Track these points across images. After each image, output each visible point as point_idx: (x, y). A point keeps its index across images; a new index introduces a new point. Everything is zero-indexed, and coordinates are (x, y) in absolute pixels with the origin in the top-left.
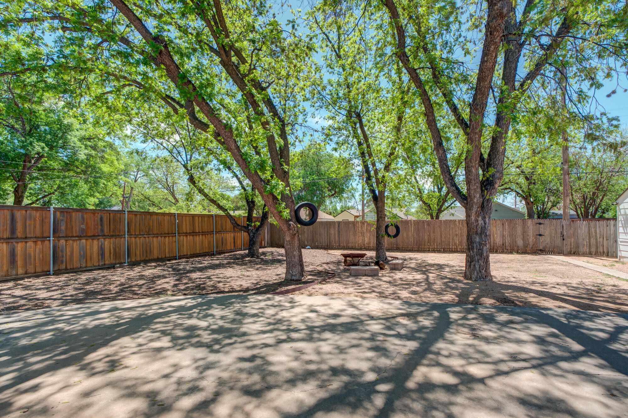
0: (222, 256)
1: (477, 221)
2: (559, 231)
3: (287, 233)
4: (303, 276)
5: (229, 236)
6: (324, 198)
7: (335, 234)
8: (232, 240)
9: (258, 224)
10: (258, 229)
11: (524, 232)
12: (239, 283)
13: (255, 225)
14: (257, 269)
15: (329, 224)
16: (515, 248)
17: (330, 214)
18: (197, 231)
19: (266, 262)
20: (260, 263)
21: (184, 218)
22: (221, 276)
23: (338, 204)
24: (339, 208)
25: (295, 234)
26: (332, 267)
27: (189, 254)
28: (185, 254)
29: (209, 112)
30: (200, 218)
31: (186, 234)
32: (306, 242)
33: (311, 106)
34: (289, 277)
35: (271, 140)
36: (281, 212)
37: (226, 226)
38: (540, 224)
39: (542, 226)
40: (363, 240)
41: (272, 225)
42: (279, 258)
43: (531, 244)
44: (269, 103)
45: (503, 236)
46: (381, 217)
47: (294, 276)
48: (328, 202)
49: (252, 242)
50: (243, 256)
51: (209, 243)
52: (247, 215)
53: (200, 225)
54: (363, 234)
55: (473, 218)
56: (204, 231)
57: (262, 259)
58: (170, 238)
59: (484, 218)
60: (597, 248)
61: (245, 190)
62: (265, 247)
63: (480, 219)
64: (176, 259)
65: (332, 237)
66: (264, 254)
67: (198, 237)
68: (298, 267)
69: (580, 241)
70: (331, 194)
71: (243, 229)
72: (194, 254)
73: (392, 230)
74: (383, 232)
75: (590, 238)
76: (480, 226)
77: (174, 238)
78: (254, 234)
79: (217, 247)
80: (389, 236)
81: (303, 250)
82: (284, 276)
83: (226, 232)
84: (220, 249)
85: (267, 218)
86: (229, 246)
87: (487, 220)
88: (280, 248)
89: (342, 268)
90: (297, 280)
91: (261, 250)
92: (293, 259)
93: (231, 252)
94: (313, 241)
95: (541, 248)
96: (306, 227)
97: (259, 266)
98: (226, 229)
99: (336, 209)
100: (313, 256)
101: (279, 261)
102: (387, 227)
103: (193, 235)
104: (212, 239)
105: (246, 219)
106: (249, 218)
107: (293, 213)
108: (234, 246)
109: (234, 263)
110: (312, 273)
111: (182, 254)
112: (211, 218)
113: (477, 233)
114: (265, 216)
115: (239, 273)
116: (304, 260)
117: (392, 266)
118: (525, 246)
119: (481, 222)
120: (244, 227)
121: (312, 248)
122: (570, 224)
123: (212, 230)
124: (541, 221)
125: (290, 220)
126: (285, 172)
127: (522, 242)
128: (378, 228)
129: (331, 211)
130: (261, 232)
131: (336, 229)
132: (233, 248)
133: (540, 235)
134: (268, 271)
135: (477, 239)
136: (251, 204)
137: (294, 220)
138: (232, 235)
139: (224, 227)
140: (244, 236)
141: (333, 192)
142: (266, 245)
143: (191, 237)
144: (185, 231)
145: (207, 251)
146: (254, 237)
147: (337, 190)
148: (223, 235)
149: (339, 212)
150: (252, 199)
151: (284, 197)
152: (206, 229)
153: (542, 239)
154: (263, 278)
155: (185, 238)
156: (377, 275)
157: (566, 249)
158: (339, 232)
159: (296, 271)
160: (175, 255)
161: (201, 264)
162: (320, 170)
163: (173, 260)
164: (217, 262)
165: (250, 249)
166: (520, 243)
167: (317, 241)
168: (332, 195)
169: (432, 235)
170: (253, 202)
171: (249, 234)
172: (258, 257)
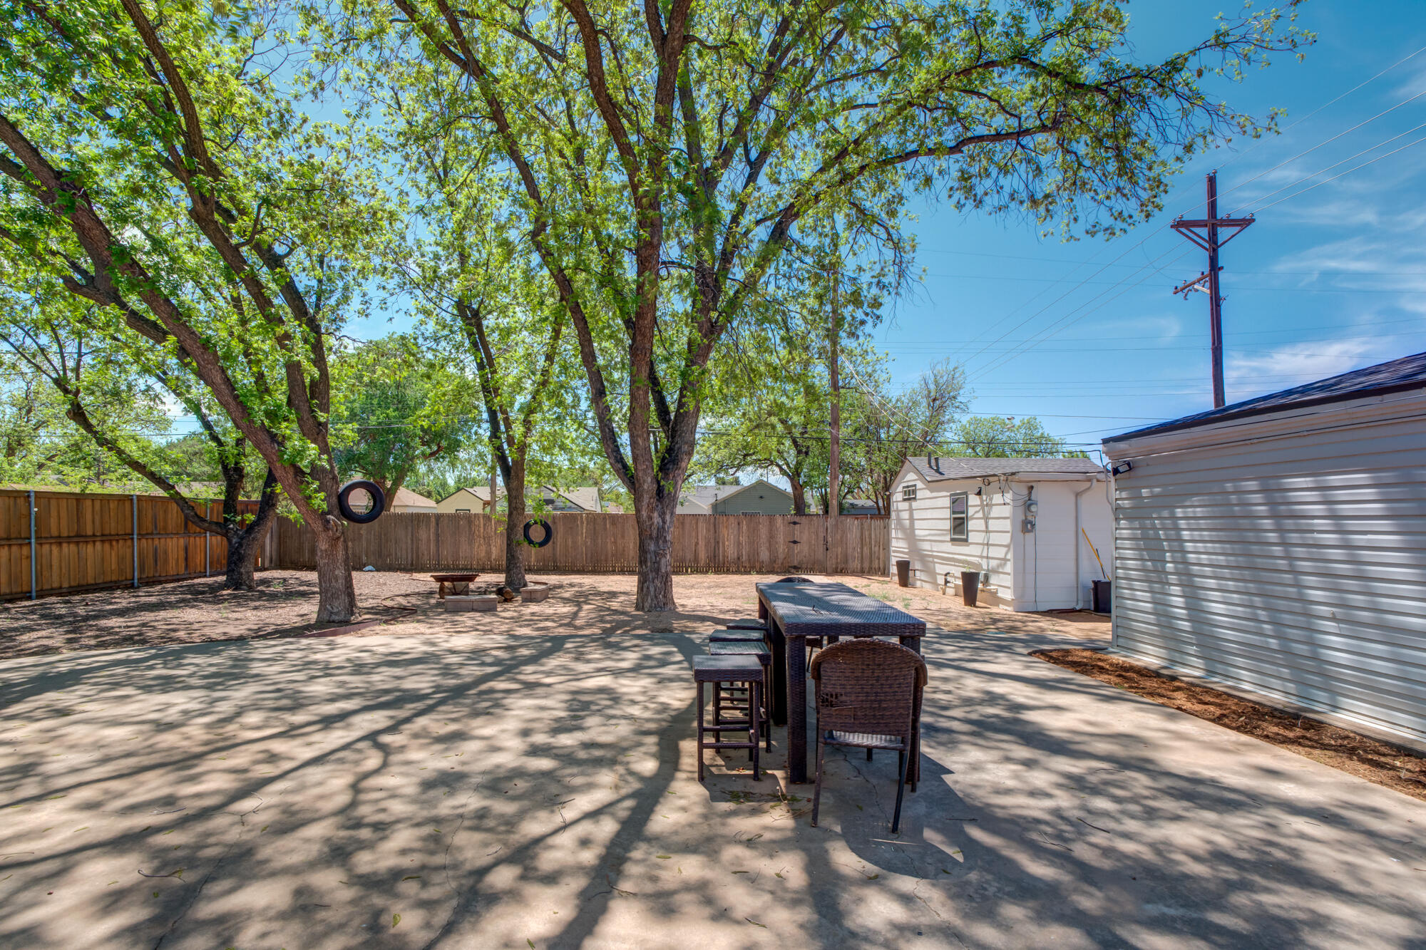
0: (159, 587)
1: (650, 518)
2: (821, 535)
3: (323, 536)
4: (352, 613)
5: (174, 546)
6: (412, 459)
7: (429, 540)
8: (182, 554)
9: (251, 517)
10: (251, 528)
11: (772, 537)
12: (220, 629)
13: (243, 520)
14: (256, 608)
15: (417, 520)
16: (757, 565)
17: (429, 495)
18: (89, 533)
19: (273, 597)
20: (259, 599)
21: (53, 502)
22: (174, 620)
23: (447, 475)
24: (451, 482)
25: (338, 538)
26: (414, 600)
27: (65, 585)
28: (56, 585)
29: (170, 316)
30: (97, 504)
31: (59, 540)
32: (364, 558)
33: (378, 288)
34: (326, 617)
35: (293, 369)
36: (310, 497)
37: (165, 520)
38: (795, 523)
39: (797, 526)
40: (489, 553)
41: (283, 521)
42: (302, 588)
43: (781, 556)
44: (290, 290)
45: (739, 544)
46: (516, 508)
47: (336, 614)
48: (422, 468)
49: (235, 558)
50: (213, 589)
51: (121, 560)
52: (222, 497)
53: (97, 518)
54: (487, 539)
55: (644, 513)
56: (107, 532)
57: (262, 592)
58: (14, 549)
59: (662, 515)
60: (871, 562)
61: (220, 444)
62: (264, 569)
63: (656, 515)
64: (30, 598)
65: (423, 547)
66: (264, 582)
67: (90, 547)
68: (344, 599)
69: (850, 551)
70: (428, 451)
71: (214, 527)
72: (79, 586)
73: (537, 534)
74: (520, 536)
75: (862, 548)
76: (655, 526)
77: (25, 550)
78: (242, 538)
79: (142, 570)
80: (531, 542)
81: (355, 574)
82: (315, 616)
83: (166, 534)
84: (149, 572)
85: (274, 505)
86: (174, 564)
87: (668, 517)
88: (301, 570)
89: (433, 601)
90: (340, 622)
91: (257, 576)
92: (334, 584)
93: (178, 580)
94: (380, 556)
95: (796, 563)
96: (364, 526)
97: (257, 604)
98: (165, 528)
99: (444, 485)
100: (379, 584)
101: (303, 595)
102: (527, 527)
103: (77, 543)
104: (129, 551)
105: (221, 508)
106: (229, 504)
107: (334, 500)
108: (187, 566)
109: (195, 600)
110: (370, 610)
111: (46, 587)
112: (127, 504)
113: (651, 538)
114: (268, 501)
115: (215, 615)
116: (357, 592)
117: (525, 595)
118: (773, 561)
119: (656, 519)
120: (217, 524)
121: (378, 570)
122: (836, 525)
123: (128, 531)
124: (797, 519)
125: (329, 513)
126: (320, 424)
127: (767, 553)
128: (511, 528)
129: (431, 488)
130: (259, 536)
131: (432, 530)
132: (182, 570)
133: (795, 542)
134: (280, 611)
135: (652, 547)
136: (233, 475)
137: (336, 512)
138: (182, 541)
139: (161, 524)
140: (214, 543)
141: (435, 448)
142: (267, 564)
143: (72, 547)
144: (55, 533)
145: (114, 578)
146: (241, 545)
147: (444, 443)
148: (156, 542)
149: (452, 490)
150: (237, 463)
151: (316, 471)
152: (112, 527)
153: (797, 548)
154: (272, 620)
155: (55, 549)
156: (494, 609)
157: (830, 564)
158: (437, 535)
159: (339, 605)
160: (25, 589)
161: (111, 603)
162: (404, 396)
163: (21, 599)
164: (153, 599)
165: (229, 572)
166: (764, 555)
167: (389, 555)
168: (432, 454)
169: (619, 541)
170: (239, 471)
171: (229, 541)
172: (250, 588)
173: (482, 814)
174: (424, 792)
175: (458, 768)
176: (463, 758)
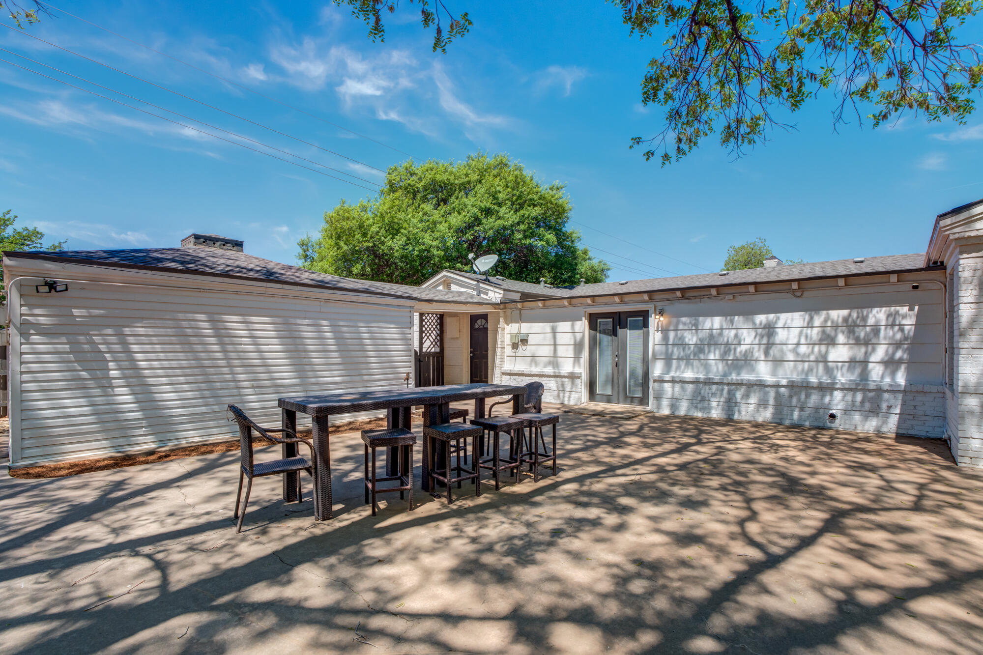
173: (673, 484)
174: (706, 500)
175: (683, 509)
176: (680, 516)
